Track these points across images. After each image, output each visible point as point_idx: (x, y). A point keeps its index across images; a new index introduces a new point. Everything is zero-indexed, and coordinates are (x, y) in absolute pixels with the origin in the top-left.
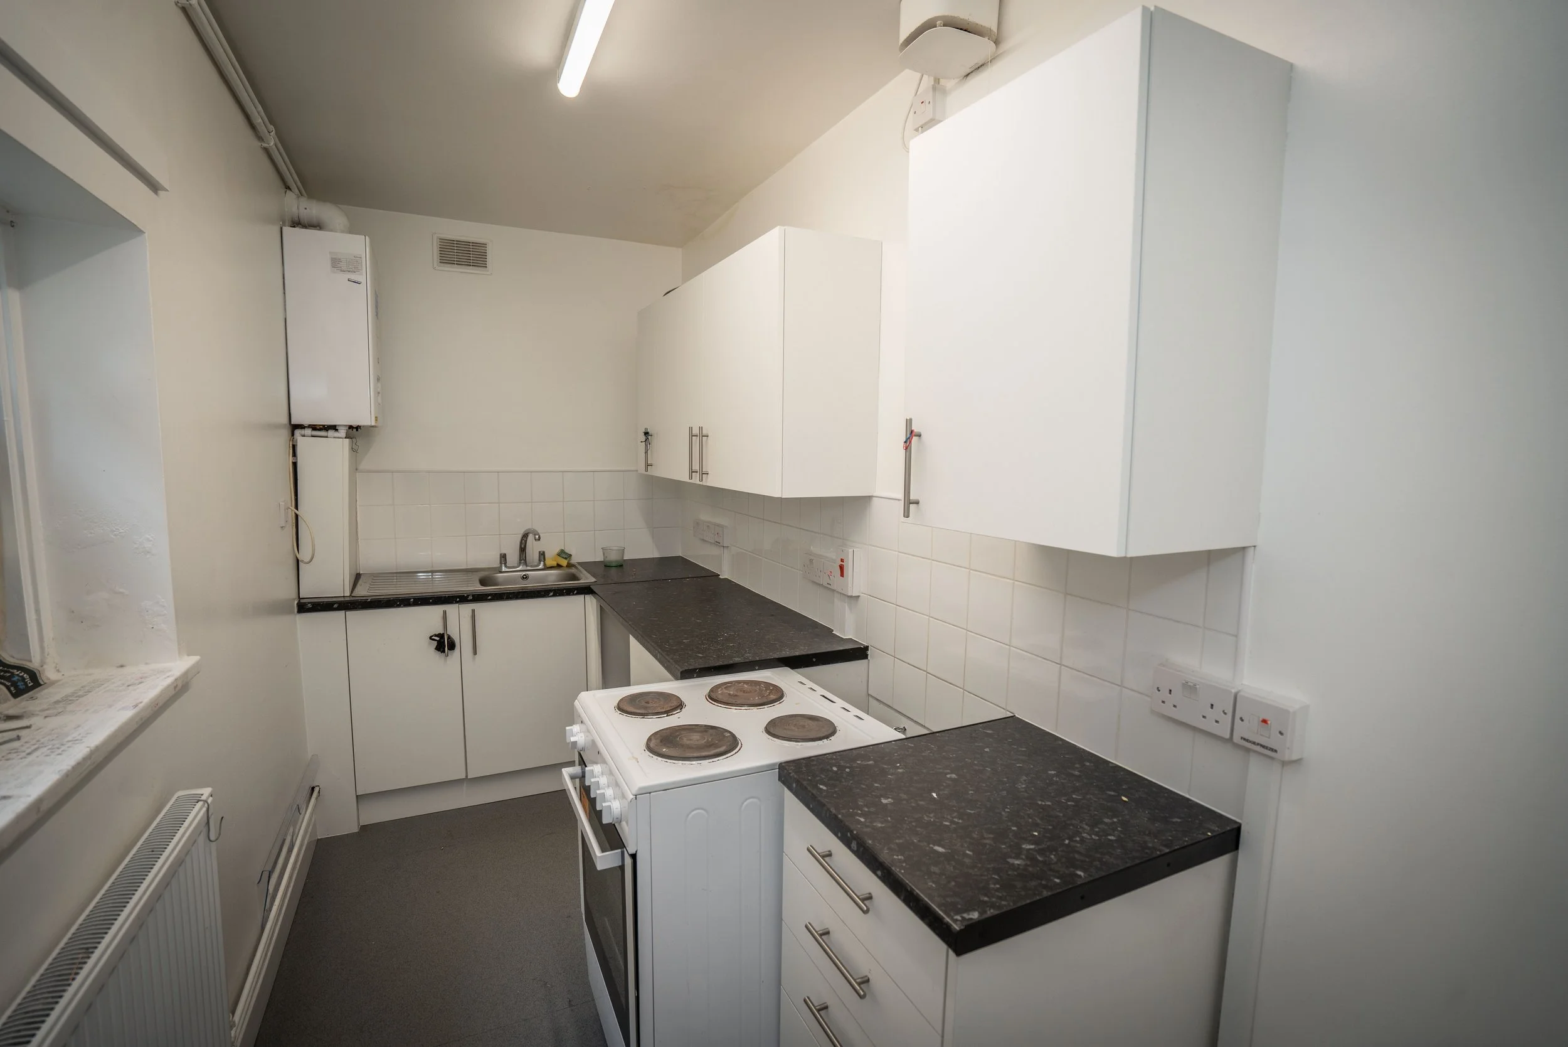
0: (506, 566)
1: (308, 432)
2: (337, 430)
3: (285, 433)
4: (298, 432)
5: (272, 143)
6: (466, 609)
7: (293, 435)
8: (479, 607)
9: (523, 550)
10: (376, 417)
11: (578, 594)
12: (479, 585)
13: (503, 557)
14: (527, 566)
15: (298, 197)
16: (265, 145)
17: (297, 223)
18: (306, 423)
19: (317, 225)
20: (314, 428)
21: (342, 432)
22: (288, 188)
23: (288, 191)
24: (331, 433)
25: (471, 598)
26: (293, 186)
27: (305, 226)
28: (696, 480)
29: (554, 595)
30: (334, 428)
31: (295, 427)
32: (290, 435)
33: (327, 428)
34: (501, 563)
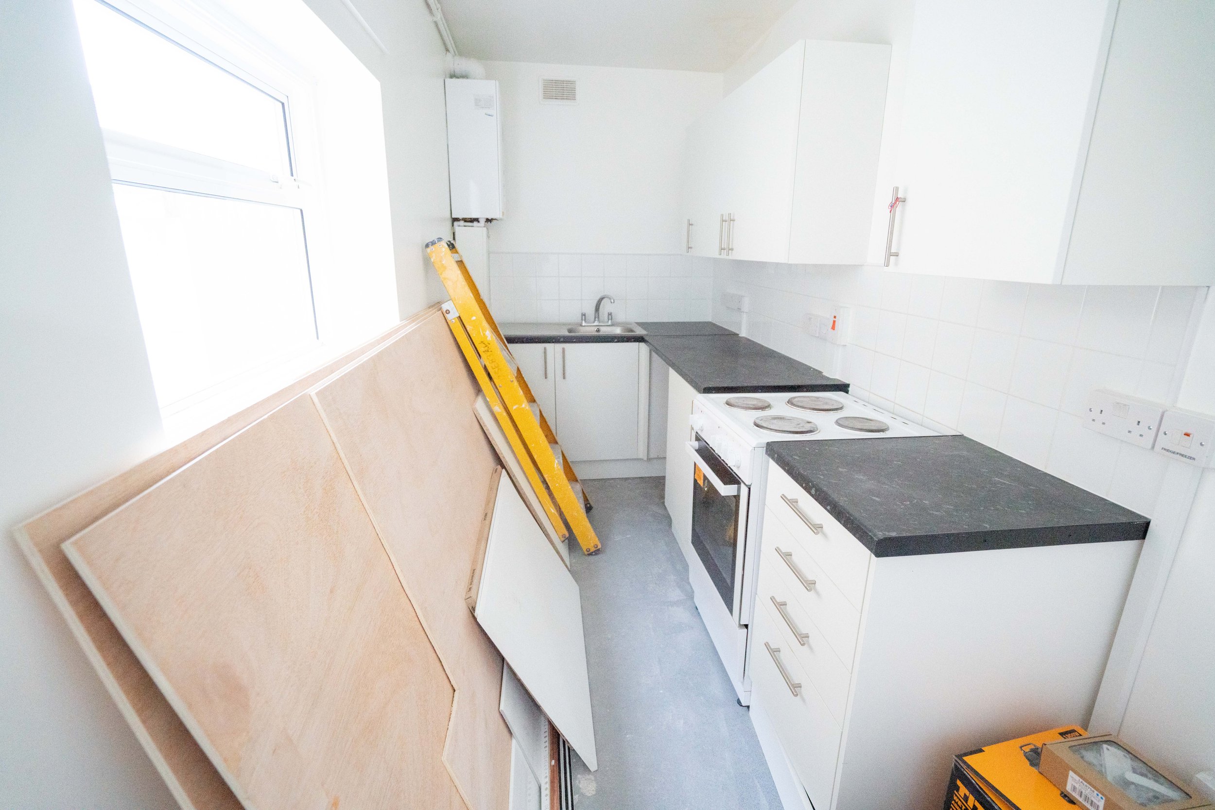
0: (585, 322)
1: (462, 223)
2: (479, 222)
3: (449, 223)
4: (456, 223)
5: (439, 17)
6: (559, 347)
7: (453, 226)
8: (567, 346)
9: (597, 309)
10: (503, 212)
11: (635, 341)
12: (567, 332)
13: (584, 315)
14: (599, 322)
15: (454, 56)
16: (435, 19)
17: (453, 76)
18: (460, 217)
19: (464, 76)
20: (465, 220)
21: (482, 222)
22: (447, 50)
23: (448, 52)
24: (475, 223)
25: (562, 340)
26: (451, 49)
27: (458, 78)
28: (724, 256)
29: (618, 342)
30: (477, 220)
31: (455, 220)
32: (451, 225)
33: (472, 220)
34: (582, 320)
